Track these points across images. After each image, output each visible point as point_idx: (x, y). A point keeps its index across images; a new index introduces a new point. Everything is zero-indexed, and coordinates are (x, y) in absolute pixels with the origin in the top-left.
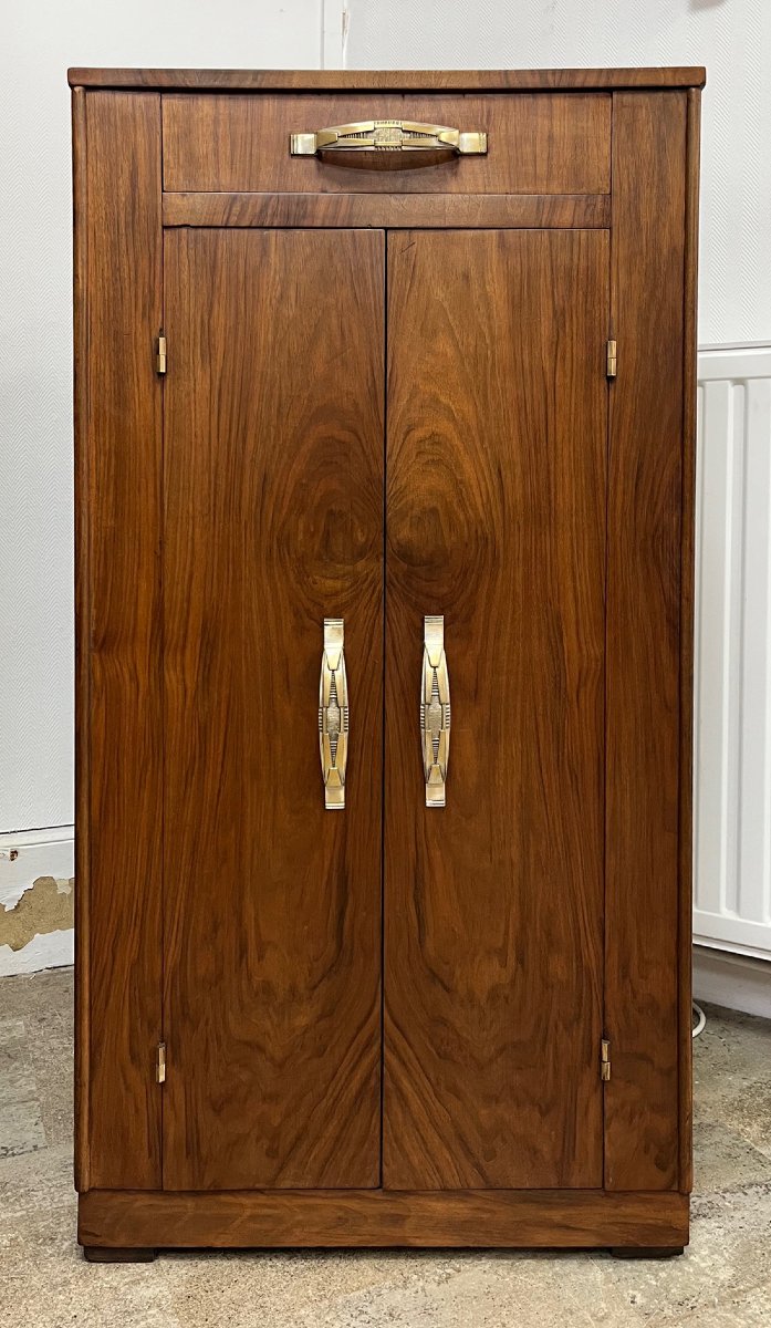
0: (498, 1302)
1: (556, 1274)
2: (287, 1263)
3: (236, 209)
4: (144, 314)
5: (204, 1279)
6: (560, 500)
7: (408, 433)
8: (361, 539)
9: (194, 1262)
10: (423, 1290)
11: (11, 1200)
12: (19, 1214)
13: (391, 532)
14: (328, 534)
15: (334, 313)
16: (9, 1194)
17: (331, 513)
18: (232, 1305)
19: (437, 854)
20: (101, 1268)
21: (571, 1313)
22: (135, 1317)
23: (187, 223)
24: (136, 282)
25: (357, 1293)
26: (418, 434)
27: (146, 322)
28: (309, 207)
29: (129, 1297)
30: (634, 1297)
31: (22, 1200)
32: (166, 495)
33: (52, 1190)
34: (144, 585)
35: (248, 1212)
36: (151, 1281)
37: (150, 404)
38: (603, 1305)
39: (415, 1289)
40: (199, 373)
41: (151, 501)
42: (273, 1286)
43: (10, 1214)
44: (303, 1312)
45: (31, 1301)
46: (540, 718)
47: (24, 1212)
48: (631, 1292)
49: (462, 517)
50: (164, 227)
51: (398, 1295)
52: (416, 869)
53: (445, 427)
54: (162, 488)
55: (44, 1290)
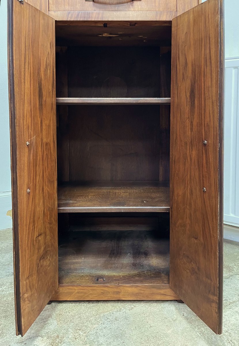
0: (146, 315)
1: (162, 307)
2: (88, 304)
3: (70, 16)
5: (65, 309)
10: (125, 312)
18: (72, 317)
21: (166, 319)
22: (45, 320)
25: (107, 313)
28: (91, 15)
29: (43, 315)
30: (184, 314)
35: (77, 291)
36: (49, 310)
38: (175, 316)
39: (123, 312)
42: (84, 311)
44: (91, 319)
48: (183, 312)
51: (118, 313)
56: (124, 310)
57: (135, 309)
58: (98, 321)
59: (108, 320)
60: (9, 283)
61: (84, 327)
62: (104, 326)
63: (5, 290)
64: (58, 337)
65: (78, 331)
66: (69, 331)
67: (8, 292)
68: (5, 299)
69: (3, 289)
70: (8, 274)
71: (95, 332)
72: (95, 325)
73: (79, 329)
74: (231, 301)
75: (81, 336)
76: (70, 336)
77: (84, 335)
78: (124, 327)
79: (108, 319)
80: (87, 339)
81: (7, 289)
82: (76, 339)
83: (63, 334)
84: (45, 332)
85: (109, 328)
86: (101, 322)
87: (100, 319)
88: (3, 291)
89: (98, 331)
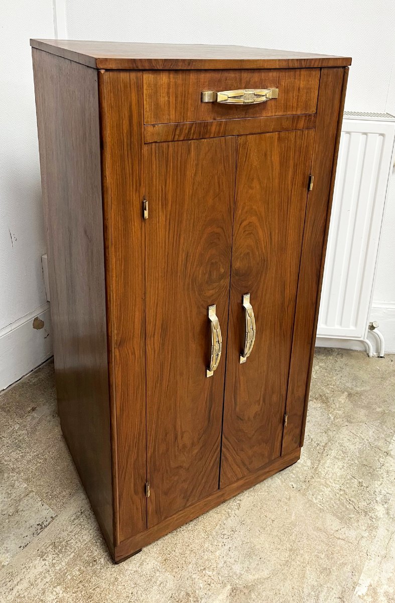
2: (187, 526)
3: (178, 131)
4: (136, 190)
5: (164, 548)
6: (289, 240)
7: (240, 224)
8: (222, 270)
9: (155, 543)
10: (236, 514)
11: (63, 550)
12: (72, 556)
13: (233, 266)
14: (210, 272)
15: (216, 177)
16: (60, 548)
17: (212, 264)
19: (241, 378)
20: (124, 565)
23: (155, 141)
24: (132, 174)
25: (218, 527)
26: (245, 223)
27: (138, 194)
28: (209, 128)
29: (145, 572)
31: (68, 548)
32: (147, 272)
33: (76, 536)
34: (137, 313)
36: (147, 561)
37: (139, 233)
38: (286, 493)
39: (233, 516)
40: (161, 213)
41: (140, 276)
42: (189, 539)
43: (68, 558)
44: (206, 545)
45: (110, 596)
46: (276, 320)
47: (73, 554)
49: (257, 253)
50: (145, 144)
51: (230, 521)
52: (235, 385)
53: (254, 219)
54: (145, 270)
55: (111, 587)
56: (233, 512)
57: (242, 504)
58: (215, 544)
59: (226, 537)
60: (49, 545)
61: (207, 562)
62: (227, 547)
63: (54, 561)
64: (188, 594)
65: (204, 572)
66: (195, 579)
67: (63, 564)
68: (69, 577)
69: (51, 560)
70: (33, 530)
71: (223, 562)
72: (217, 553)
73: (203, 568)
74: (323, 444)
75: (212, 577)
76: (201, 585)
77: (214, 573)
78: (248, 537)
79: (224, 535)
80: (222, 577)
81: (56, 559)
82: (210, 585)
83: (191, 588)
84: (169, 598)
85: (234, 547)
86: (220, 545)
87: (216, 541)
88: (53, 565)
89: (225, 558)
